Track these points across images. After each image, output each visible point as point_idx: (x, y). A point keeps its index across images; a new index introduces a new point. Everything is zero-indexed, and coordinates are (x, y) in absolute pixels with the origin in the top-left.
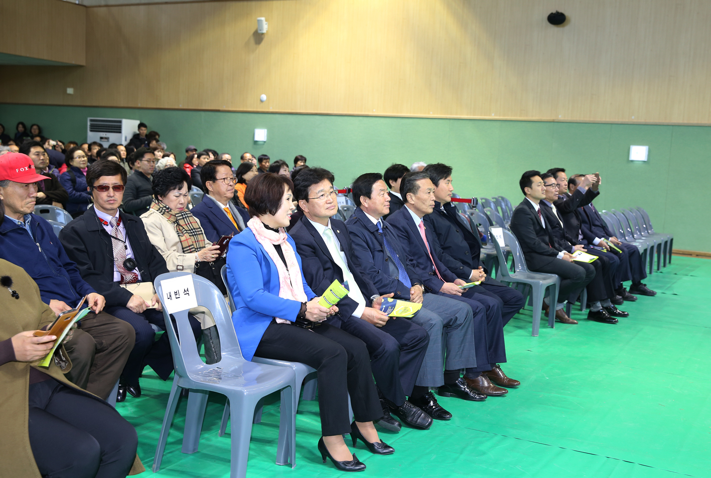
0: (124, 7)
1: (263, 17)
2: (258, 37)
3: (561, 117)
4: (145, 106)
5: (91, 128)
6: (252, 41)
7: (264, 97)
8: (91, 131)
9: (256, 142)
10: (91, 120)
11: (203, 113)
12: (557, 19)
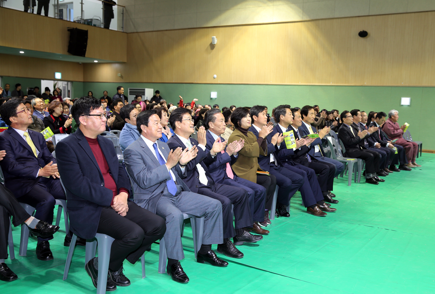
0: (145, 33)
1: (214, 36)
2: (212, 46)
3: (366, 84)
4: (156, 82)
5: (130, 93)
6: (209, 48)
7: (215, 76)
8: (130, 94)
9: (211, 99)
10: (130, 89)
11: (185, 85)
12: (363, 34)
